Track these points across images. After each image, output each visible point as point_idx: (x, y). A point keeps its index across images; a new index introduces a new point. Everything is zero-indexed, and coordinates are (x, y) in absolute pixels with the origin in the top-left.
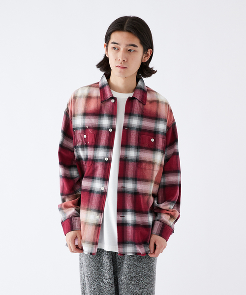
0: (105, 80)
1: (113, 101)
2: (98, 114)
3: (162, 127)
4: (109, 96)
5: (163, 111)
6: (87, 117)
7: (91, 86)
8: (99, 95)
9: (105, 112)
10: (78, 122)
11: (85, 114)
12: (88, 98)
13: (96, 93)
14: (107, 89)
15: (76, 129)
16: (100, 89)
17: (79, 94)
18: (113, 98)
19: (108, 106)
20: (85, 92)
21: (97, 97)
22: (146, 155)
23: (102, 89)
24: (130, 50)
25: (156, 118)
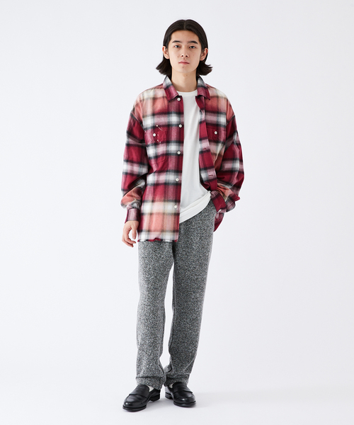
0: (168, 80)
1: (179, 99)
2: (165, 112)
3: (223, 120)
4: (175, 95)
5: (223, 106)
6: (156, 116)
7: (155, 88)
8: (165, 95)
9: (173, 110)
10: (148, 122)
11: (154, 114)
12: (155, 99)
13: (161, 93)
14: (172, 89)
15: (146, 129)
16: (165, 89)
17: (145, 97)
18: (178, 96)
19: (174, 105)
20: (151, 94)
21: (163, 97)
23: (167, 89)
24: (192, 47)
25: (217, 112)
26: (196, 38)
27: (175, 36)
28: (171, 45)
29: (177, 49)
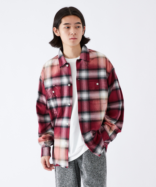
0: (61, 52)
1: (67, 66)
2: (60, 76)
4: (64, 63)
7: (53, 59)
8: (59, 64)
9: (64, 74)
10: (48, 83)
11: (52, 78)
12: (52, 66)
13: (57, 62)
14: (63, 58)
15: (47, 88)
16: (59, 59)
17: (46, 65)
18: (67, 63)
19: (65, 70)
20: (50, 63)
21: (58, 65)
22: (95, 95)
23: (60, 59)
26: (79, 21)
27: (64, 21)
28: (62, 26)
29: (67, 29)
